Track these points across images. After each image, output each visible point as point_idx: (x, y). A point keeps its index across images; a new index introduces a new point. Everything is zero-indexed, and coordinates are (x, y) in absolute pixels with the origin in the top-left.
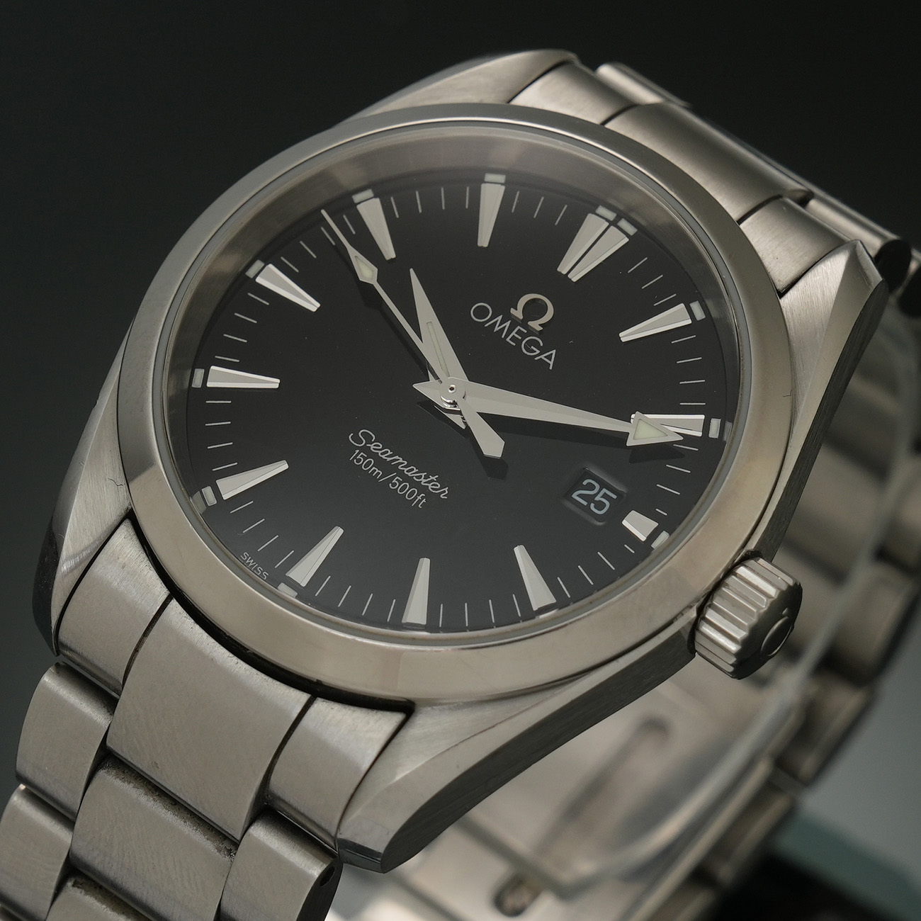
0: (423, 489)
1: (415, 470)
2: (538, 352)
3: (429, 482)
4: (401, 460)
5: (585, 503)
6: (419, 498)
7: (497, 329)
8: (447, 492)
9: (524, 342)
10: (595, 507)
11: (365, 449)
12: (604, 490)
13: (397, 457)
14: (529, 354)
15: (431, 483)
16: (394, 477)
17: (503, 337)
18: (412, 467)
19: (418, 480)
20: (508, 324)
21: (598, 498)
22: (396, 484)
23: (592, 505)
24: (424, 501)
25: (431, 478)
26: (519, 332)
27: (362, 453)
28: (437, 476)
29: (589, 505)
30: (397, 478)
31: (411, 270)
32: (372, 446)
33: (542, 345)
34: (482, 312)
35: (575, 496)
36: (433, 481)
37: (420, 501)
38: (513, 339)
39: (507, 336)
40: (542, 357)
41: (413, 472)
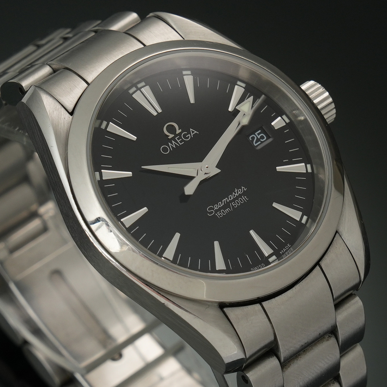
0: (240, 196)
1: (231, 196)
2: (189, 135)
3: (238, 193)
4: (225, 200)
5: (260, 142)
6: (244, 198)
7: (174, 146)
8: (244, 188)
9: (183, 139)
10: (262, 139)
11: (216, 211)
12: (256, 134)
13: (223, 201)
14: (189, 138)
15: (238, 192)
16: (232, 204)
17: (179, 145)
18: (229, 197)
19: (235, 196)
20: (173, 142)
21: (259, 137)
22: (236, 205)
23: (261, 140)
24: (245, 197)
25: (236, 191)
26: (178, 139)
27: (218, 213)
28: (236, 189)
29: (261, 141)
30: (232, 203)
31: (142, 167)
32: (216, 208)
33: (186, 133)
34: (165, 150)
35: (255, 145)
36: (237, 191)
37: (245, 198)
38: (181, 142)
39: (179, 144)
40: (192, 134)
41: (231, 197)
